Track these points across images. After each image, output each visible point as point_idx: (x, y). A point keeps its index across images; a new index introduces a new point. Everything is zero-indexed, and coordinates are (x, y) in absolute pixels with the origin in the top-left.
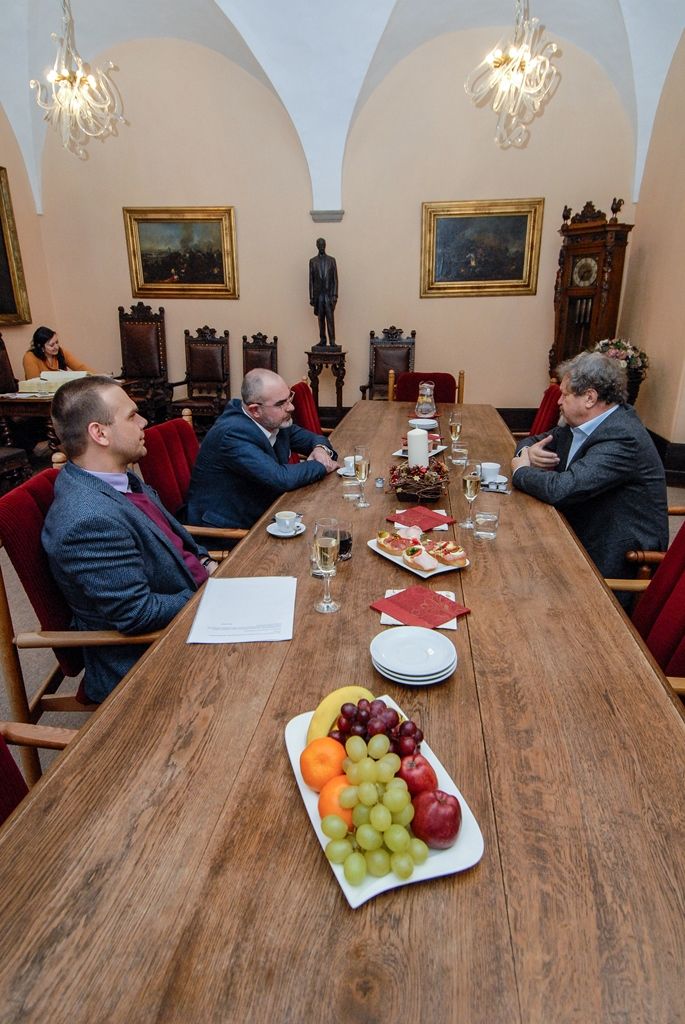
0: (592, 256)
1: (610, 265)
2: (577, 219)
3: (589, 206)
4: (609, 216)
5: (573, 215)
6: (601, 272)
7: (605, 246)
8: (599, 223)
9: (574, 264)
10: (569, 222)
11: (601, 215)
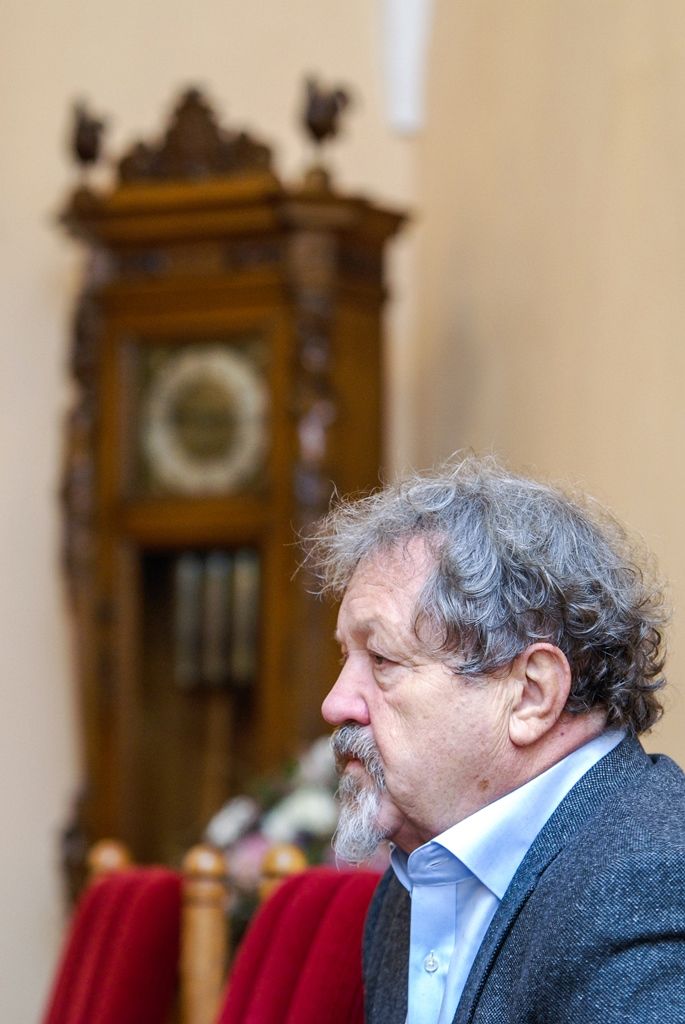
0: (234, 340)
1: (324, 386)
2: (138, 165)
3: (192, 109)
4: (293, 158)
5: (117, 142)
6: (284, 420)
7: (288, 293)
8: (244, 185)
9: (146, 381)
10: (102, 178)
11: (250, 152)
